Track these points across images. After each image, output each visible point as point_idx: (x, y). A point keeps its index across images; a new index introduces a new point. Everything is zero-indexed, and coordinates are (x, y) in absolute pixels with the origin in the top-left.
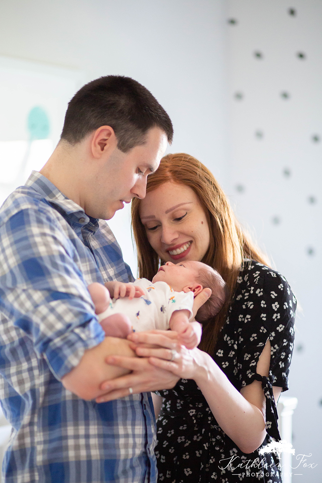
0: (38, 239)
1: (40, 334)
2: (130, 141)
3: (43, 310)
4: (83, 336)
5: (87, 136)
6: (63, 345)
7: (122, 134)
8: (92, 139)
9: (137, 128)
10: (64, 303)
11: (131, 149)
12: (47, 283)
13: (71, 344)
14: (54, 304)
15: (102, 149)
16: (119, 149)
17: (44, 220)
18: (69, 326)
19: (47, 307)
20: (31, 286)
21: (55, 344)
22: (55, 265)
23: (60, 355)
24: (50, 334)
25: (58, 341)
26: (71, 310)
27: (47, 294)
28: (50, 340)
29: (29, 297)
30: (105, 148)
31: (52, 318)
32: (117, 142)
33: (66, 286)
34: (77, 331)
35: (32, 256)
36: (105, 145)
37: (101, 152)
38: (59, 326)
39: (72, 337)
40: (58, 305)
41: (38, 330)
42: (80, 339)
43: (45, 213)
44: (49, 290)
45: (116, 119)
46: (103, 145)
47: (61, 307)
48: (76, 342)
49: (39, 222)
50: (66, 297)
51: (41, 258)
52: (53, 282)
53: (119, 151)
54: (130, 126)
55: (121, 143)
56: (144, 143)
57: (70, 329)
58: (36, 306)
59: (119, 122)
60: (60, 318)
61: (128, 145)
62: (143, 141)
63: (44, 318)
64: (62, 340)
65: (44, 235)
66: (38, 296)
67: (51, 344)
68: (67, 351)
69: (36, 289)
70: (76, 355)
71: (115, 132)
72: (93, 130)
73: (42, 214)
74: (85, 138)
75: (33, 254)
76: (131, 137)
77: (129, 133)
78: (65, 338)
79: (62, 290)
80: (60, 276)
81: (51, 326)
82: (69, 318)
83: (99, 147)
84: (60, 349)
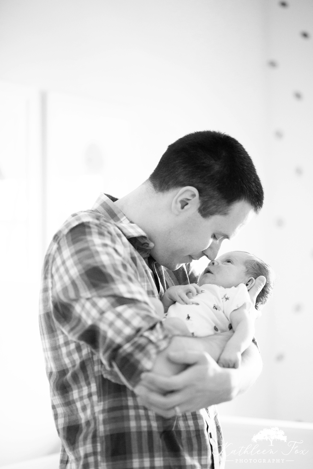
0: (100, 249)
1: (107, 341)
2: (213, 208)
3: (110, 316)
4: (153, 338)
5: (171, 190)
6: (133, 351)
7: (206, 200)
8: (175, 196)
9: (222, 198)
10: (130, 307)
11: (210, 216)
12: (112, 289)
13: (141, 348)
14: (120, 309)
15: (183, 208)
16: (199, 212)
17: (106, 233)
18: (138, 330)
19: (113, 312)
20: (95, 293)
21: (125, 351)
22: (118, 272)
23: (132, 360)
24: (118, 340)
25: (127, 348)
26: (138, 314)
27: (113, 300)
28: (119, 347)
29: (94, 305)
30: (186, 207)
31: (119, 323)
32: (198, 205)
33: (131, 292)
34: (146, 334)
35: (95, 265)
36: (187, 204)
37: (180, 210)
38: (128, 331)
39: (142, 341)
40: (125, 310)
41: (105, 338)
42: (150, 341)
43: (106, 227)
44: (114, 296)
45: (204, 183)
46: (184, 204)
47: (127, 311)
48: (147, 345)
49: (101, 234)
50: (132, 302)
51: (104, 266)
52: (118, 289)
53: (199, 215)
54: (216, 194)
55: (203, 207)
56: (225, 214)
57: (140, 333)
58: (102, 313)
59: (207, 187)
60: (127, 323)
61: (209, 211)
62: (226, 212)
63: (111, 324)
64: (132, 345)
65: (105, 245)
66: (103, 303)
67: (121, 351)
68: (138, 356)
69: (100, 297)
70: (149, 358)
71: (200, 196)
72: (179, 187)
73: (103, 228)
74: (169, 192)
75: (96, 262)
76: (214, 205)
77: (214, 201)
78: (135, 343)
79: (127, 295)
80: (124, 283)
81: (119, 332)
82: (137, 322)
83: (179, 205)
84: (131, 355)
